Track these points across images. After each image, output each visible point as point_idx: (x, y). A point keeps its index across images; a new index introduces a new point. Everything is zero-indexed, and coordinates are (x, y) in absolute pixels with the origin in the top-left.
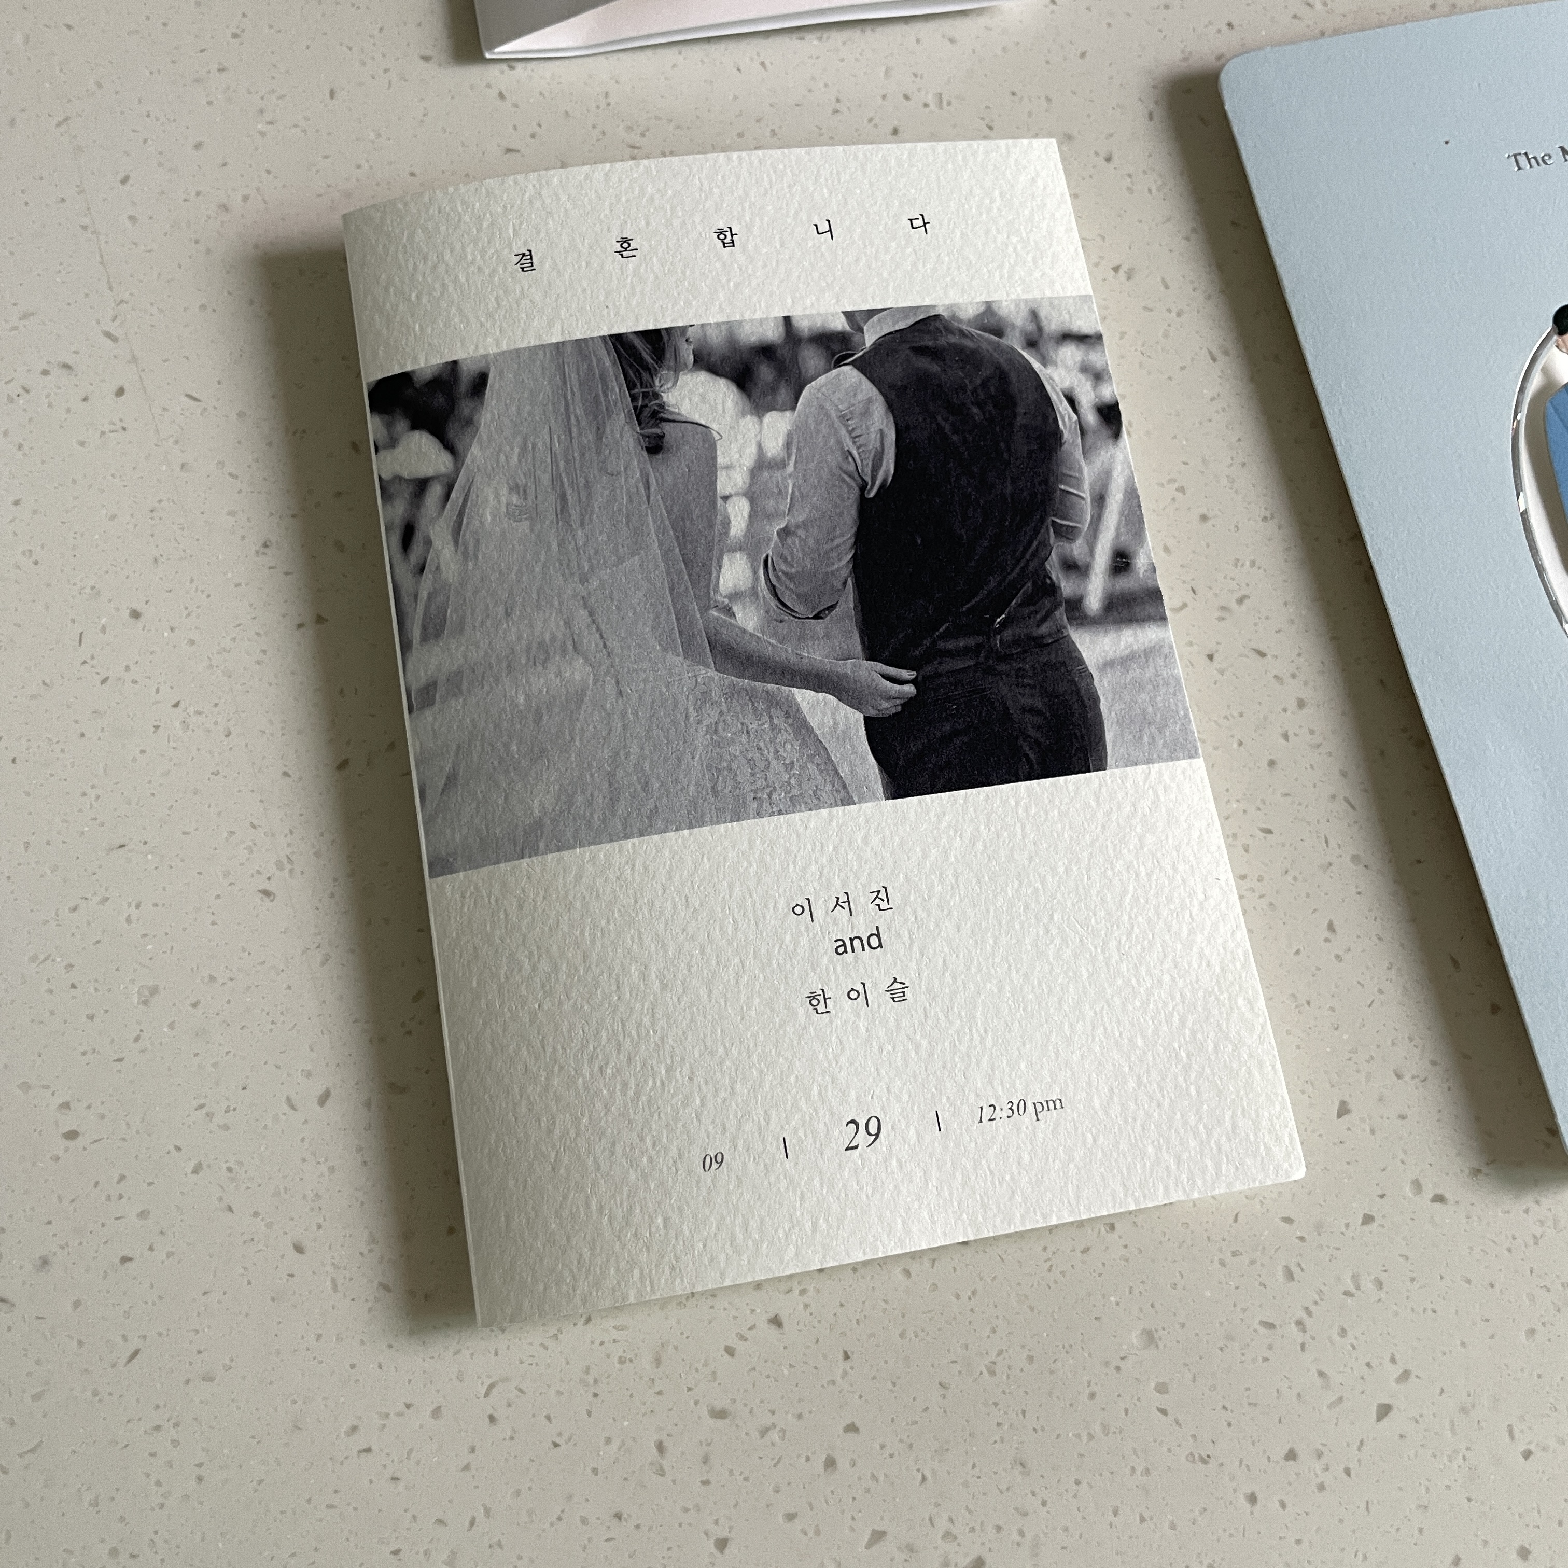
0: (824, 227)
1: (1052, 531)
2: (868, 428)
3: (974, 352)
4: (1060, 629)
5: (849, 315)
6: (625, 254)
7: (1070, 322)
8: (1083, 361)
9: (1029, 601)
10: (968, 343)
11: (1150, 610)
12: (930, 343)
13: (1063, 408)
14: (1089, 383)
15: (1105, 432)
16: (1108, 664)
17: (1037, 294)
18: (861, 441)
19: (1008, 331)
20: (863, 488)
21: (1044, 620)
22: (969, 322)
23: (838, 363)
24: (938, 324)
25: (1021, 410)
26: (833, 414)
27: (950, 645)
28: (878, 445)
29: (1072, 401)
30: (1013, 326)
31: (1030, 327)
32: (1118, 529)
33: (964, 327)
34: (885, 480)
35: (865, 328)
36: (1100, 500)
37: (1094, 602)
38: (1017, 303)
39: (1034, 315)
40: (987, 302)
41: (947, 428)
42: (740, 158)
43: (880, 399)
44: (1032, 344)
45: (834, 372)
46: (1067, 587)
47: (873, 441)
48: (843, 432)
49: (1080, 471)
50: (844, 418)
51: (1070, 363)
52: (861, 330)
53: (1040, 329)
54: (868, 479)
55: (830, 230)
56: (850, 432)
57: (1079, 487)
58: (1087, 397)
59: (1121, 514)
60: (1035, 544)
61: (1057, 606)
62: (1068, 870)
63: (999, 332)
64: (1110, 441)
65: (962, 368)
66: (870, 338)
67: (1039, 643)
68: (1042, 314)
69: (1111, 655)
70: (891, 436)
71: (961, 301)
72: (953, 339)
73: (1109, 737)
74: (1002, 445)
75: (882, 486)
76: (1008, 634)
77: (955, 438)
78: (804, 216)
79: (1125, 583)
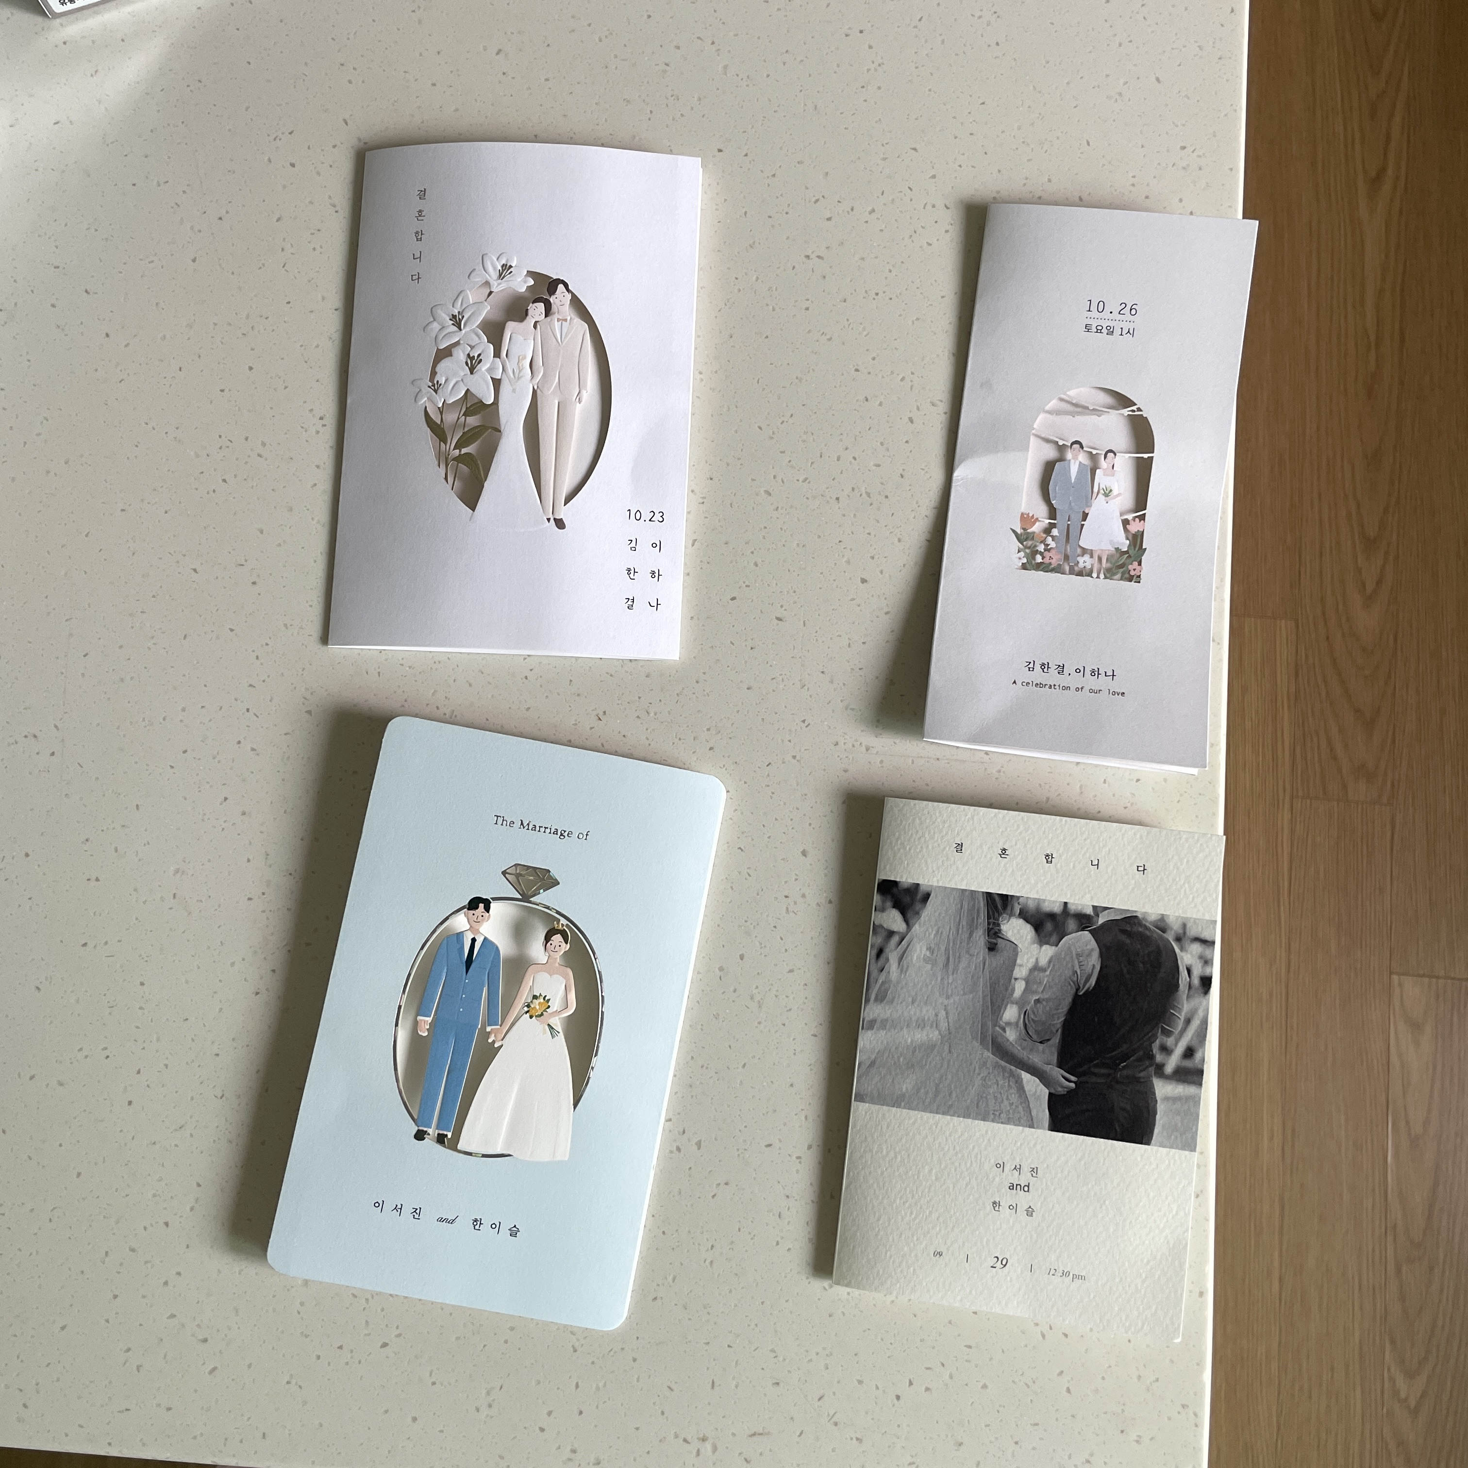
0: (1095, 863)
1: (1160, 1031)
2: (1088, 963)
3: (1148, 937)
4: (1150, 1077)
5: (1094, 907)
6: (1003, 856)
7: (1201, 933)
8: (1201, 953)
9: (1140, 1060)
10: (1148, 933)
11: (1196, 1078)
12: (1129, 929)
13: (1184, 973)
14: (1200, 965)
15: (1201, 990)
16: (1166, 1099)
17: (1189, 915)
18: (1083, 968)
19: (1169, 932)
20: (1077, 990)
21: (1144, 1070)
22: (1151, 923)
23: (1083, 930)
24: (1136, 921)
25: (1163, 970)
26: (1074, 953)
27: (1096, 1070)
28: (1090, 971)
29: (1189, 971)
30: (1172, 929)
31: (1181, 931)
32: (1192, 1038)
33: (1147, 924)
34: (1089, 988)
35: (1100, 915)
36: (1188, 1021)
37: (1169, 1069)
38: (1177, 918)
39: (1184, 926)
40: (1163, 915)
41: (1125, 971)
42: (1066, 821)
43: (1098, 950)
44: (1178, 939)
45: (1080, 933)
46: (1159, 1058)
47: (1089, 969)
48: (1076, 962)
49: (1183, 1006)
50: (1078, 955)
51: (1194, 953)
52: (1098, 916)
53: (1185, 933)
54: (1081, 986)
55: (1098, 865)
56: (1079, 962)
57: (1180, 1013)
58: (1197, 972)
59: (1196, 1031)
60: (1150, 1034)
61: (1151, 1065)
62: (1118, 1185)
63: (1164, 930)
64: (1202, 995)
65: (1140, 944)
66: (1101, 921)
67: (1137, 1080)
68: (1188, 926)
69: (1170, 1095)
70: (1098, 968)
71: (1150, 911)
72: (1140, 929)
73: (1156, 1131)
74: (1149, 985)
75: (1087, 991)
76: (1125, 1072)
77: (1127, 976)
78: (1088, 855)
79: (1188, 1063)
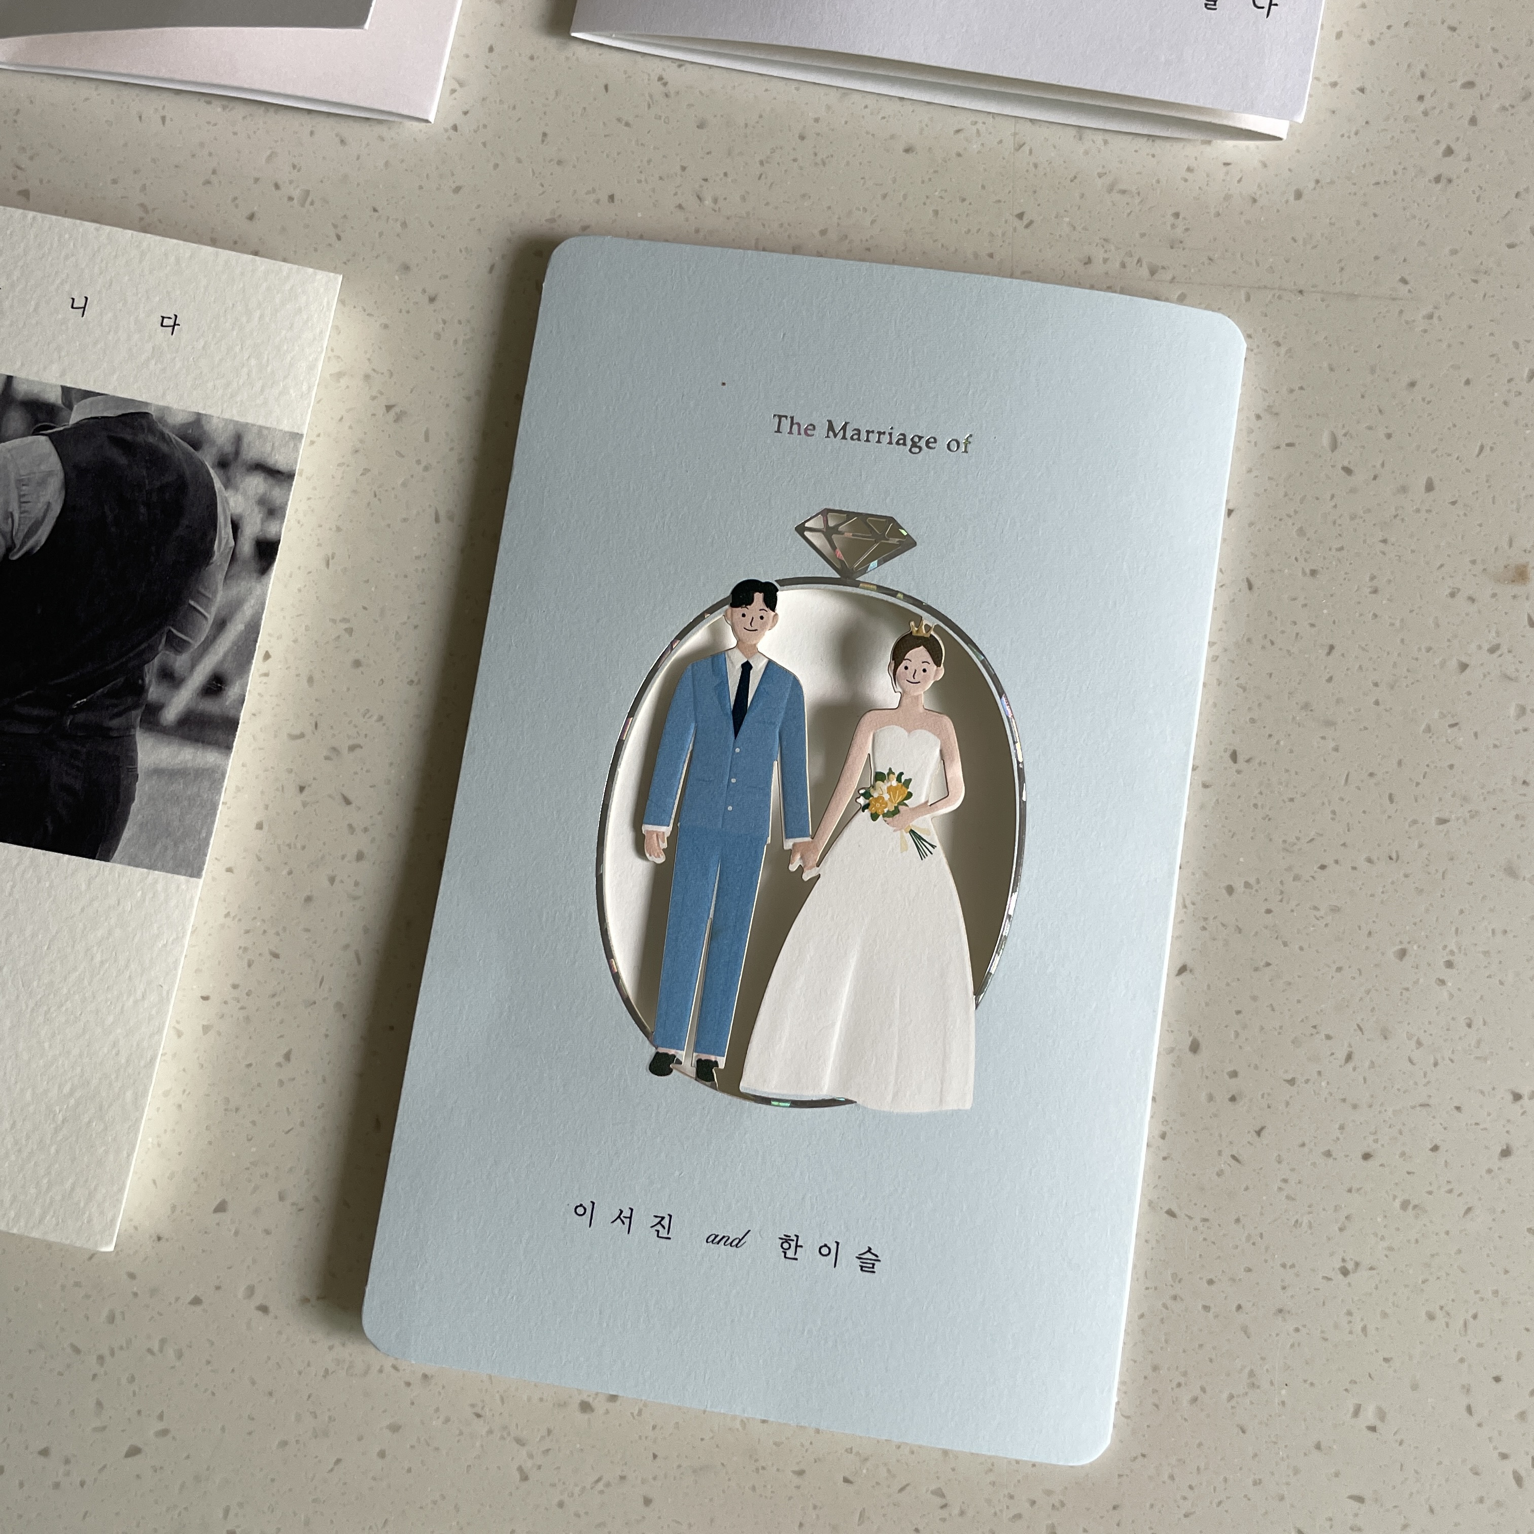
0: (79, 303)
1: (164, 640)
2: (38, 497)
3: (165, 457)
4: (130, 727)
5: (66, 391)
7: (270, 455)
8: (265, 494)
9: (115, 694)
10: (164, 448)
11: (220, 736)
12: (129, 437)
13: (225, 531)
14: (261, 515)
15: (253, 565)
16: (158, 772)
17: (250, 420)
18: (27, 507)
19: (206, 447)
20: (9, 549)
21: (119, 715)
22: (173, 428)
23: (36, 432)
24: (144, 422)
25: (185, 522)
26: (13, 476)
27: (24, 710)
28: (41, 514)
29: (236, 527)
30: (213, 443)
31: (229, 449)
32: (225, 655)
33: (167, 431)
34: (32, 549)
35: (75, 407)
36: (221, 625)
37: (171, 714)
38: (227, 422)
39: (238, 439)
40: (199, 414)
41: (110, 518)
42: (34, 218)
43: (61, 475)
44: (223, 464)
45: (30, 439)
46: (154, 692)
47: (37, 509)
48: (14, 495)
49: (215, 593)
50: (20, 482)
51: (251, 492)
52: (70, 407)
53: (237, 453)
54: (18, 543)
55: (84, 308)
56: (20, 496)
57: (207, 608)
58: (251, 529)
59: (235, 643)
60: (143, 646)
61: (135, 706)
62: (34, 935)
64: (255, 575)
65: (148, 468)
66: (75, 417)
67: (104, 733)
68: (246, 441)
69: (163, 765)
70: (57, 509)
71: (175, 406)
72: (151, 439)
73: (126, 834)
75: (28, 553)
76: (81, 717)
78: (67, 287)
79: (211, 706)
